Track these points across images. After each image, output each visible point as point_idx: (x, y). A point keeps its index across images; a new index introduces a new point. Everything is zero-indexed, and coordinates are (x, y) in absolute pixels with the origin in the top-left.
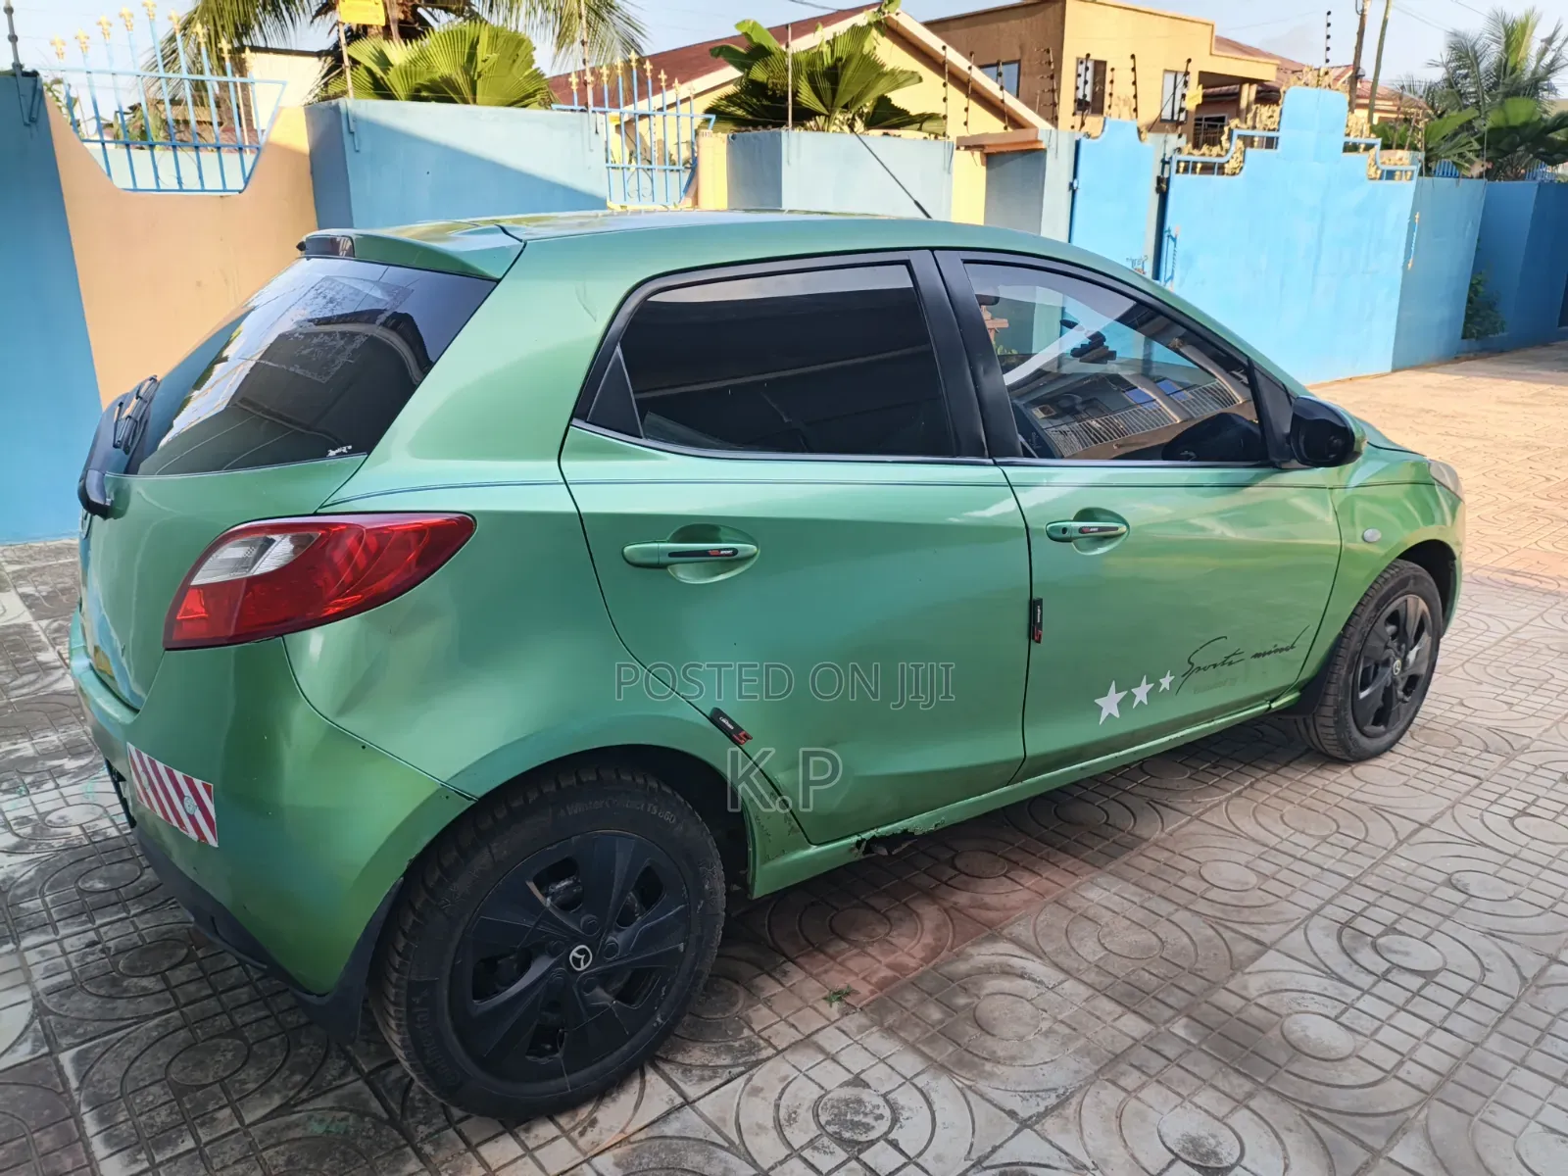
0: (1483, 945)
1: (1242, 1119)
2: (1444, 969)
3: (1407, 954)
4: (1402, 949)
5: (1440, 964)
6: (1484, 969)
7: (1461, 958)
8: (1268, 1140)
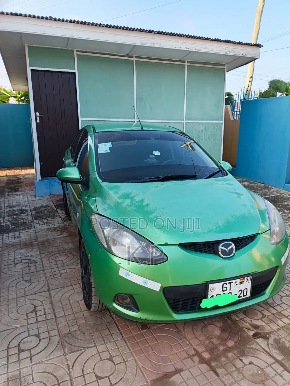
0: (13, 274)
1: (19, 241)
2: (15, 266)
3: (22, 265)
4: (23, 265)
5: (16, 267)
6: (9, 270)
7: (14, 269)
8: (14, 242)
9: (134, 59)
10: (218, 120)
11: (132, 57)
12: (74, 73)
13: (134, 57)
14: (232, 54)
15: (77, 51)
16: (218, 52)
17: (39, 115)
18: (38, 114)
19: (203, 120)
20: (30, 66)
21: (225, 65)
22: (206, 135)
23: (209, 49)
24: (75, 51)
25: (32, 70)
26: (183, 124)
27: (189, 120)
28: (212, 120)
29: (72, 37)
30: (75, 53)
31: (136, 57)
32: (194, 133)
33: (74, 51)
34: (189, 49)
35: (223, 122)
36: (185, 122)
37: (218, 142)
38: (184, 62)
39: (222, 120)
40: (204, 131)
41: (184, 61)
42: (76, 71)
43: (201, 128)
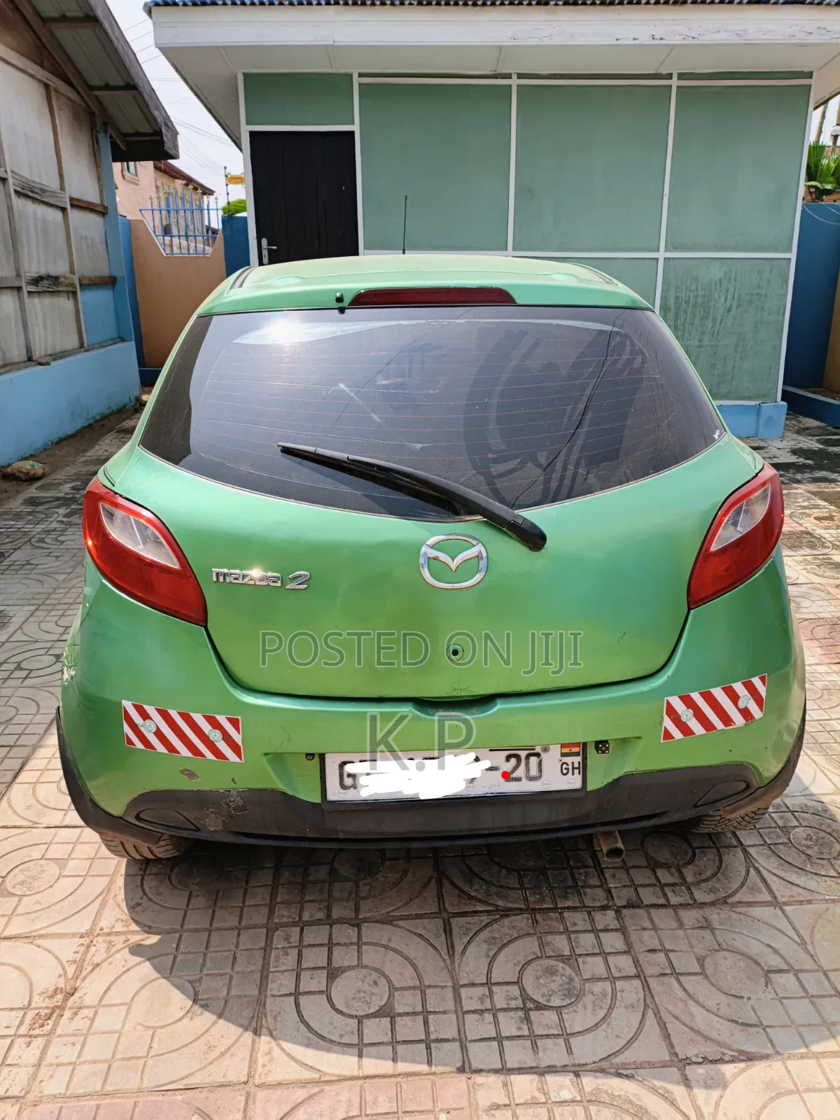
9: (514, 82)
10: (776, 250)
11: (509, 76)
12: (352, 134)
13: (514, 77)
14: (815, 38)
15: (361, 75)
16: (764, 37)
17: (269, 245)
18: (264, 242)
19: (723, 249)
20: (247, 124)
21: (809, 75)
22: (730, 297)
23: (731, 31)
24: (355, 76)
25: (252, 134)
26: (654, 262)
27: (676, 249)
28: (755, 250)
29: (331, 43)
30: (356, 81)
31: (520, 76)
32: (690, 291)
33: (351, 76)
34: (661, 39)
35: (793, 255)
36: (662, 255)
37: (770, 317)
38: (669, 76)
39: (789, 250)
40: (725, 283)
41: (668, 74)
42: (356, 128)
43: (717, 273)
